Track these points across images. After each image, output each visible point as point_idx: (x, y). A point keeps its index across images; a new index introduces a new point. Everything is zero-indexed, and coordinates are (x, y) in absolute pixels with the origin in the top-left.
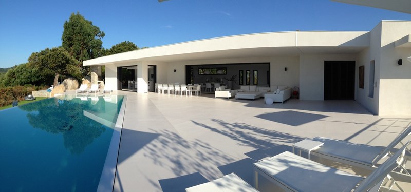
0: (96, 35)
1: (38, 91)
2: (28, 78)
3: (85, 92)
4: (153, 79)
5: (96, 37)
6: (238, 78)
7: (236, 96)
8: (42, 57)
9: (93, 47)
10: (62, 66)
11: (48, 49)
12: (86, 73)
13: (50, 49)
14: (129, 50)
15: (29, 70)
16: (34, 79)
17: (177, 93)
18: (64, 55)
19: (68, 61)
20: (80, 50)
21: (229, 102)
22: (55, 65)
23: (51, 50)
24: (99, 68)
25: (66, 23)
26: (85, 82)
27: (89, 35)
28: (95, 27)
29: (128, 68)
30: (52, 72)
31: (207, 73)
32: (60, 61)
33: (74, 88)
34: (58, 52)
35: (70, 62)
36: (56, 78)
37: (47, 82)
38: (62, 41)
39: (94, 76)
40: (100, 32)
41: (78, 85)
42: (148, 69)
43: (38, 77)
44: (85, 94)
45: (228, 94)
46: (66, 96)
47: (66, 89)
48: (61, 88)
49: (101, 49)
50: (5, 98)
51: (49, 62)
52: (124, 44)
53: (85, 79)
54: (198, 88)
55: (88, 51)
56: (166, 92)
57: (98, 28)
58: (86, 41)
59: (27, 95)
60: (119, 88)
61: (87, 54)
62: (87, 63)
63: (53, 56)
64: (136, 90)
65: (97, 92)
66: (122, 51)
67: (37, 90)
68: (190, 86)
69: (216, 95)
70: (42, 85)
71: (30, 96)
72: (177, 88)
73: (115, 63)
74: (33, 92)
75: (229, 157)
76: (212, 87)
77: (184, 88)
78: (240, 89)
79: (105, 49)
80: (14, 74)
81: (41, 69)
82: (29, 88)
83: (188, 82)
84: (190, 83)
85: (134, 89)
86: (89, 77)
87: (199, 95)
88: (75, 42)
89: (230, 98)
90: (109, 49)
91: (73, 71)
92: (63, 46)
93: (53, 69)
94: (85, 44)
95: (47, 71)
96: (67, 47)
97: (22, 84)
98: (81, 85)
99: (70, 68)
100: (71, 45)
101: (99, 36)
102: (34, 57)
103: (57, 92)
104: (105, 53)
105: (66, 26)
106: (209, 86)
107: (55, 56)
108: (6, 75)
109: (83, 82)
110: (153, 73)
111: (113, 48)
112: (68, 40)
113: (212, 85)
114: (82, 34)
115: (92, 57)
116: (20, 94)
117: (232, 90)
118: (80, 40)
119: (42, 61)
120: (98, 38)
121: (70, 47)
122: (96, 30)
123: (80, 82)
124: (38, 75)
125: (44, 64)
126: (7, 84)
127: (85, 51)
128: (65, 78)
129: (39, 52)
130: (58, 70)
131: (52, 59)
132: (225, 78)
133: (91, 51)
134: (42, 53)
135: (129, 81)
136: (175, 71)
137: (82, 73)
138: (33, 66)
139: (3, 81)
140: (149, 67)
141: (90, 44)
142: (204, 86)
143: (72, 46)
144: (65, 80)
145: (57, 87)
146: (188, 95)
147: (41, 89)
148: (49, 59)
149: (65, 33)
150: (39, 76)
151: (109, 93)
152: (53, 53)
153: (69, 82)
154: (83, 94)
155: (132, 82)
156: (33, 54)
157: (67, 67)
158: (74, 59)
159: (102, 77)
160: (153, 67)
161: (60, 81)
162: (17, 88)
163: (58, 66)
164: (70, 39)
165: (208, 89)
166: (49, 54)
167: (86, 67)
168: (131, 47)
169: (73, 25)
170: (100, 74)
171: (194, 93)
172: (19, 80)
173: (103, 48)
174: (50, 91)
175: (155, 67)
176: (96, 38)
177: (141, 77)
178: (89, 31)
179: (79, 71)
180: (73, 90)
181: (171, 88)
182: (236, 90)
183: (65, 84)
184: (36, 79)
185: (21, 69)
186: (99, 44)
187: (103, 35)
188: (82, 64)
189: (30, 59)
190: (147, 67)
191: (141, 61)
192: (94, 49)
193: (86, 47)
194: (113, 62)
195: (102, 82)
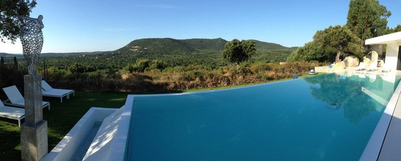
0: (382, 15)
1: (322, 67)
2: (314, 55)
3: (363, 70)
8: (325, 35)
9: (378, 27)
11: (331, 27)
12: (368, 51)
15: (315, 48)
16: (319, 56)
18: (345, 33)
19: (349, 39)
20: (364, 29)
22: (337, 42)
23: (334, 28)
24: (380, 46)
25: (352, 2)
26: (366, 59)
27: (374, 14)
28: (381, 6)
30: (334, 50)
32: (342, 39)
33: (354, 65)
34: (340, 30)
35: (351, 40)
36: (338, 55)
37: (327, 58)
38: (347, 20)
39: (375, 55)
40: (386, 11)
41: (358, 63)
43: (322, 54)
44: (363, 72)
46: (346, 73)
47: (347, 66)
48: (342, 65)
49: (385, 28)
50: (291, 71)
51: (332, 39)
53: (366, 57)
55: (372, 31)
57: (385, 8)
58: (370, 20)
59: (310, 70)
60: (399, 69)
61: (370, 33)
62: (368, 42)
63: (336, 33)
65: (375, 70)
70: (326, 61)
71: (312, 71)
73: (397, 42)
74: (315, 68)
79: (390, 29)
80: (303, 51)
81: (324, 46)
82: (313, 64)
86: (370, 56)
88: (360, 21)
90: (394, 28)
91: (354, 49)
92: (347, 25)
93: (335, 46)
94: (369, 23)
95: (329, 49)
96: (351, 25)
97: (308, 60)
98: (361, 63)
99: (351, 46)
100: (355, 24)
101: (386, 15)
102: (319, 33)
103: (337, 68)
104: (389, 32)
105: (352, 5)
107: (338, 33)
108: (296, 52)
109: (364, 60)
111: (398, 27)
112: (353, 20)
114: (367, 12)
115: (375, 35)
116: (304, 69)
118: (365, 18)
119: (325, 39)
120: (384, 17)
121: (354, 26)
122: (383, 10)
123: (361, 60)
124: (322, 52)
125: (327, 42)
126: (296, 59)
127: (369, 30)
128: (347, 56)
129: (323, 30)
130: (340, 48)
131: (334, 37)
133: (375, 30)
134: (326, 31)
137: (364, 51)
138: (316, 43)
139: (294, 57)
141: (374, 23)
143: (356, 25)
144: (346, 58)
145: (338, 64)
147: (325, 65)
148: (331, 37)
149: (350, 12)
150: (323, 53)
151: (387, 72)
152: (335, 31)
153: (350, 59)
154: (361, 72)
156: (318, 31)
157: (348, 45)
158: (356, 37)
159: (382, 56)
161: (342, 58)
162: (301, 63)
163: (340, 44)
164: (354, 18)
166: (331, 32)
167: (369, 47)
169: (358, 4)
170: (381, 54)
172: (305, 56)
173: (388, 28)
174: (331, 67)
176: (382, 17)
178: (374, 9)
179: (360, 49)
180: (353, 67)
183: (346, 62)
184: (321, 56)
185: (308, 47)
186: (384, 24)
187: (389, 15)
188: (365, 43)
189: (315, 37)
192: (379, 28)
193: (370, 26)
194: (395, 41)
195: (382, 61)
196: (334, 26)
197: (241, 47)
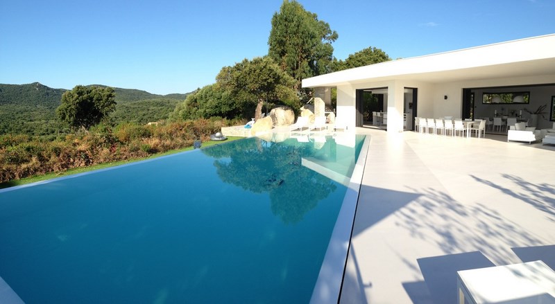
0: (324, 37)
1: (230, 127)
2: (216, 107)
3: (304, 129)
4: (411, 110)
5: (323, 39)
6: (548, 110)
7: (544, 141)
8: (237, 73)
9: (319, 57)
10: (269, 88)
11: (246, 61)
12: (307, 98)
13: (249, 61)
14: (376, 61)
15: (217, 95)
16: (225, 109)
17: (448, 133)
18: (271, 70)
19: (277, 79)
20: (297, 62)
21: (531, 149)
22: (257, 86)
23: (251, 62)
24: (327, 90)
25: (275, 17)
26: (305, 112)
27: (313, 37)
28: (321, 22)
29: (373, 92)
30: (252, 98)
31: (497, 100)
32: (266, 80)
33: (287, 122)
34: (262, 65)
35: (281, 80)
36: (260, 107)
37: (245, 113)
38: (268, 47)
39: (320, 104)
40: (330, 32)
41: (293, 118)
42: (405, 94)
43: (230, 106)
44: (304, 132)
45: (530, 136)
46: (274, 135)
47: (275, 124)
48: (267, 123)
49: (331, 59)
50: (184, 137)
51: (248, 81)
52: (367, 52)
53: (305, 108)
54: (482, 125)
55: (310, 64)
56: (431, 131)
57: (327, 25)
58: (306, 46)
59: (213, 133)
60: (359, 124)
61: (309, 68)
62: (308, 83)
63: (255, 71)
64: (384, 128)
65: (323, 129)
66: (364, 64)
67: (230, 125)
68: (469, 122)
69: (510, 137)
70: (237, 117)
71: (218, 134)
72: (449, 125)
73: (353, 83)
74: (223, 129)
75: (533, 236)
76: (504, 123)
77: (459, 125)
78: (551, 127)
79: (338, 61)
80: (196, 101)
81: (235, 93)
82: (217, 122)
83: (465, 115)
84: (468, 118)
85: (382, 125)
86: (311, 106)
87: (482, 137)
88: (289, 48)
89: (533, 143)
90: (344, 60)
91: (286, 96)
92: (270, 54)
93: (253, 92)
94: (305, 51)
95: (244, 96)
96: (277, 56)
97: (207, 116)
98: (299, 118)
99: (281, 90)
100: (283, 53)
101: (329, 38)
102: (226, 71)
103: (259, 129)
104: (337, 67)
105: (277, 21)
106: (498, 122)
107: (258, 71)
108: (184, 104)
109: (302, 113)
110: (411, 101)
111: (350, 58)
112: (279, 46)
113: (503, 120)
114: (301, 34)
115: (316, 72)
116: (204, 131)
117: (536, 129)
118: (298, 44)
119: (237, 80)
120: (326, 41)
121: (281, 56)
122: (324, 28)
123: (297, 114)
124: (230, 102)
125: (240, 86)
126: (186, 117)
127: (305, 63)
128: (273, 107)
129: (232, 66)
130: (263, 95)
131: (253, 77)
132: (525, 109)
133: (315, 62)
134: (238, 67)
135: (374, 113)
136: (446, 97)
137: (301, 99)
138: (222, 88)
139: (181, 112)
140: (407, 91)
141: (314, 52)
142: (490, 123)
143: (284, 55)
144: (273, 111)
145: (259, 121)
146: (465, 135)
147: (235, 124)
148: (248, 77)
149: (273, 33)
150: (233, 104)
151: (342, 130)
152: (254, 66)
153: (280, 112)
154: (300, 132)
155: (379, 114)
156: (224, 68)
157: (276, 89)
158: (287, 76)
159: (332, 106)
160: (411, 91)
161: (266, 111)
162: (199, 123)
163: (262, 88)
164: (281, 43)
165: (496, 126)
166: (247, 69)
167: (307, 90)
168: (379, 57)
169: (286, 20)
170: (329, 101)
171: (474, 134)
172: (202, 111)
173: (335, 59)
174: (249, 127)
175: (415, 90)
176: (324, 41)
177: (393, 106)
178: (312, 29)
179: (295, 95)
180: (286, 126)
181: (439, 124)
182: (545, 131)
183: (274, 117)
184: (228, 109)
185: (207, 93)
186: (329, 52)
187: (335, 37)
188: (301, 85)
189: (220, 77)
190: (403, 91)
191: (394, 80)
192: (321, 60)
193: (307, 57)
194: (349, 82)
195: (332, 114)
196: (251, 59)
197: (91, 99)
